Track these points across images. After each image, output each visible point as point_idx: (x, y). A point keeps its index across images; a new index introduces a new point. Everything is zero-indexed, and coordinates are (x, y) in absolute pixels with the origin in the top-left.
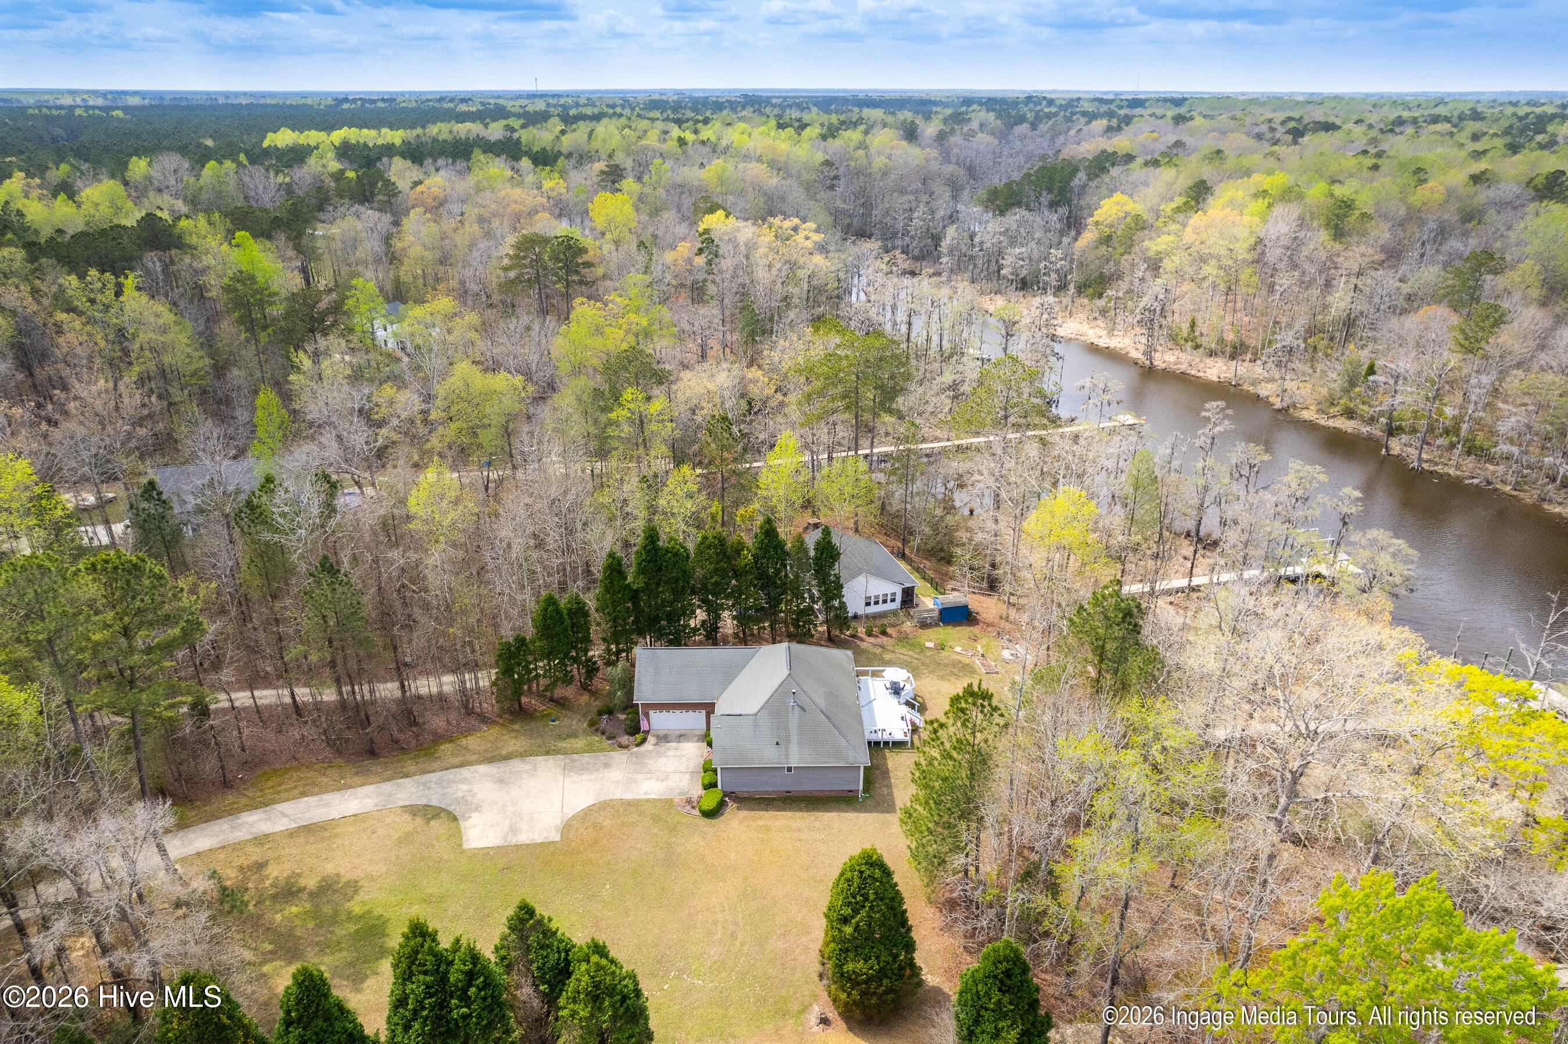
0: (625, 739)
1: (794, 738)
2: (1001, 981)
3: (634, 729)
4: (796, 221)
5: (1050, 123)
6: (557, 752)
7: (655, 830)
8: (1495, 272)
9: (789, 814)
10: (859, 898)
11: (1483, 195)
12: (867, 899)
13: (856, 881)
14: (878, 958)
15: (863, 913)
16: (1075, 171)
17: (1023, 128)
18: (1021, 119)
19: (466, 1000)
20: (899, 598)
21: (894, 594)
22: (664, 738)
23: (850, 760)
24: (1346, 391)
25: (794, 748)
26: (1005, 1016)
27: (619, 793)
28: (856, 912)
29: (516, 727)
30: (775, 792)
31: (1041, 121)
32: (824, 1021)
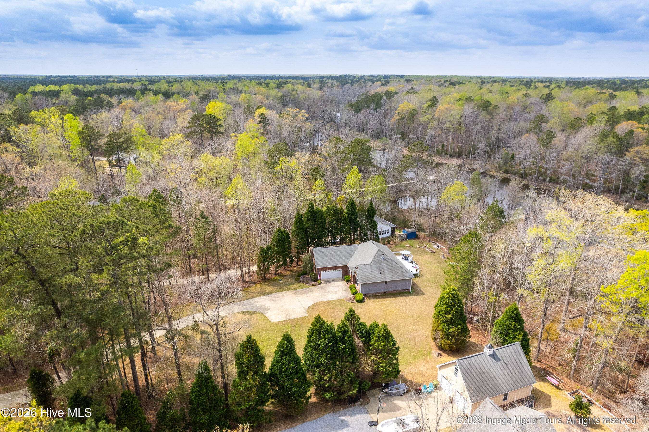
0: (313, 283)
1: (386, 271)
2: (515, 318)
3: (315, 279)
4: (298, 110)
5: (358, 84)
6: (289, 289)
7: (343, 309)
8: (547, 122)
9: (389, 299)
10: (453, 303)
11: (528, 102)
12: (455, 303)
13: (451, 297)
14: (461, 325)
15: (455, 309)
16: (382, 97)
17: (348, 85)
18: (347, 83)
19: (344, 343)
20: (390, 232)
21: (388, 230)
22: (327, 281)
23: (408, 276)
24: (504, 164)
25: (387, 275)
26: (516, 330)
27: (321, 300)
28: (452, 309)
29: (267, 284)
30: (380, 293)
31: (354, 83)
32: (440, 354)
